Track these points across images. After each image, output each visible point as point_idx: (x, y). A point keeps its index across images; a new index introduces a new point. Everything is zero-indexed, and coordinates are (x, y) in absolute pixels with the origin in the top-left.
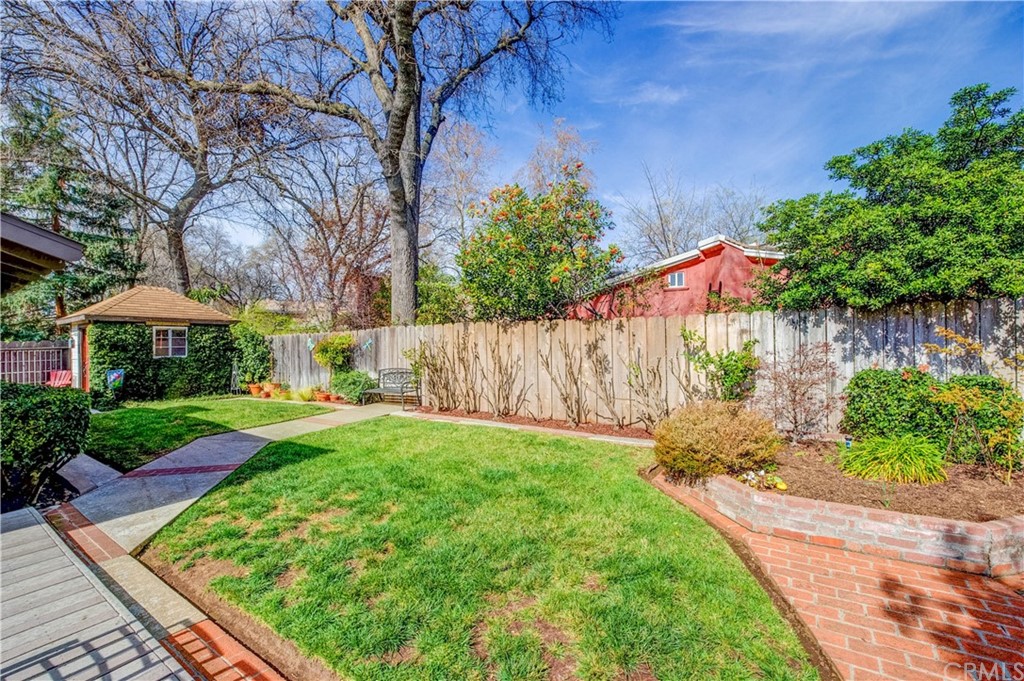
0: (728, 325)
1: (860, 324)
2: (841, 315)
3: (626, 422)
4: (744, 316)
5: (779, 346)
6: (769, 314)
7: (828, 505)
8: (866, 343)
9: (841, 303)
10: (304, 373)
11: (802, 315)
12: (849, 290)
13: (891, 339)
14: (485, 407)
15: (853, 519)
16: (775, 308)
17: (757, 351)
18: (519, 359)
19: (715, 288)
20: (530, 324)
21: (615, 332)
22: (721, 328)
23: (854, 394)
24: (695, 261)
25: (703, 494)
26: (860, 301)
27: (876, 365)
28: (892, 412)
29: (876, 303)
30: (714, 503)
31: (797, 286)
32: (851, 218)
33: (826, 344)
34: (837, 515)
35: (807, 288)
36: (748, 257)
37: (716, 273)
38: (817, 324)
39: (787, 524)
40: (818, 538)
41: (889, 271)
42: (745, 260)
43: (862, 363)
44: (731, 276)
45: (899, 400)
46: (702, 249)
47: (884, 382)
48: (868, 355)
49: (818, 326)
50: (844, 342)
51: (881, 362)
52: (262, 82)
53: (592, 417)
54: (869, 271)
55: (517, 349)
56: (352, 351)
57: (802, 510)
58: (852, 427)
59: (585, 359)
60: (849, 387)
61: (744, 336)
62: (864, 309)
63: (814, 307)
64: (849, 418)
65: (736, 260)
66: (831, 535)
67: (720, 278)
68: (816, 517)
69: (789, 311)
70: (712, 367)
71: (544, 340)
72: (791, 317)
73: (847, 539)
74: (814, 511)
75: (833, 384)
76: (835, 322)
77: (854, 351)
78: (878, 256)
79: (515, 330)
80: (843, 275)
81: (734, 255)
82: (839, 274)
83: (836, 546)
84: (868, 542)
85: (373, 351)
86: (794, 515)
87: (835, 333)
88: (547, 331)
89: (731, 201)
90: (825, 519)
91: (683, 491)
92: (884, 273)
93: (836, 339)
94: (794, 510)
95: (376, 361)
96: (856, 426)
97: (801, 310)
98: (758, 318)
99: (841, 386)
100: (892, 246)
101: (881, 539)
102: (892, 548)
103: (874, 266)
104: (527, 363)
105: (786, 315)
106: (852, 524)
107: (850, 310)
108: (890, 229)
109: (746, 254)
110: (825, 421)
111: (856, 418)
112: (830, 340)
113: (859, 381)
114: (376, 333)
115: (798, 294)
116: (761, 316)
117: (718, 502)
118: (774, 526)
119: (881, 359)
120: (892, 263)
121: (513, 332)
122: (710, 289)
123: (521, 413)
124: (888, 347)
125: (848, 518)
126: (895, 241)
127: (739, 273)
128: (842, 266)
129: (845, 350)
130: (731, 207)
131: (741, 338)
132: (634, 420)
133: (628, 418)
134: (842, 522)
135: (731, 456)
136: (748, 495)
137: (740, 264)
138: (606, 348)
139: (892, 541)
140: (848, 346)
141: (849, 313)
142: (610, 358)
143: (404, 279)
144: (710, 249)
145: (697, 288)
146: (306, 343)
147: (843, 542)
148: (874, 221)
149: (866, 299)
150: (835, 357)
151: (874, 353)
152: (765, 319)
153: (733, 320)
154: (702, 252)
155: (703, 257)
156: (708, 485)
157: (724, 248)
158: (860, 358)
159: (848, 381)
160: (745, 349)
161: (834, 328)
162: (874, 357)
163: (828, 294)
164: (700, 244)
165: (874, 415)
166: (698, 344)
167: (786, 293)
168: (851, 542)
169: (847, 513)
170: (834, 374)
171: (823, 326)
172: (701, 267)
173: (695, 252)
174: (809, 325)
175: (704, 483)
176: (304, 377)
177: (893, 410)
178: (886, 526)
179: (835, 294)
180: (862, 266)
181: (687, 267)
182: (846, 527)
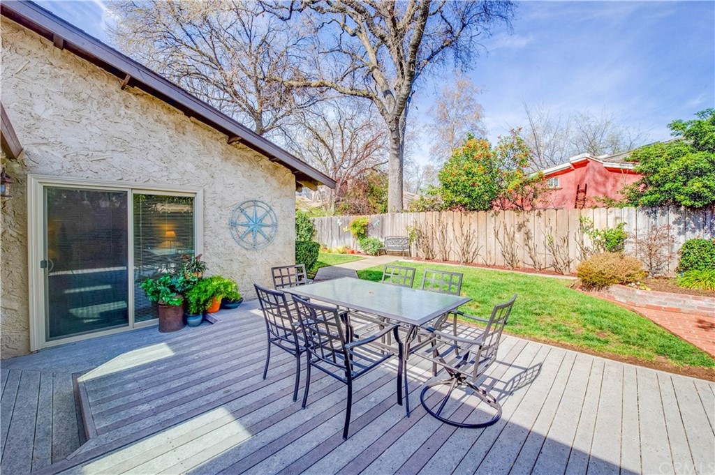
0: (607, 214)
1: (689, 214)
2: (677, 210)
3: (542, 267)
4: (617, 210)
5: (639, 226)
6: (633, 209)
7: (673, 294)
8: (693, 225)
9: (677, 204)
10: (334, 238)
11: (654, 209)
12: (682, 197)
13: (708, 223)
14: (452, 258)
15: (685, 299)
16: (636, 206)
17: (626, 228)
18: (474, 232)
19: (582, 188)
20: (482, 213)
21: (536, 217)
22: (604, 216)
23: (685, 252)
24: (567, 171)
25: (606, 294)
26: (689, 203)
27: (698, 237)
28: (707, 261)
29: (698, 204)
30: (613, 297)
31: (651, 194)
32: (684, 158)
33: (669, 226)
34: (678, 298)
35: (657, 195)
36: (606, 168)
37: (582, 179)
38: (663, 214)
39: (653, 302)
40: (668, 308)
41: (706, 187)
42: (603, 169)
43: (690, 236)
44: (594, 180)
45: (711, 255)
46: (572, 162)
47: (703, 246)
48: (694, 231)
49: (664, 216)
50: (679, 224)
51: (701, 236)
52: (322, 81)
53: (520, 264)
54: (694, 187)
55: (474, 227)
56: (367, 226)
57: (660, 296)
58: (683, 269)
59: (516, 232)
60: (682, 248)
61: (618, 220)
62: (692, 208)
63: (661, 205)
64: (682, 265)
65: (597, 170)
66: (675, 307)
67: (586, 181)
68: (667, 299)
69: (645, 207)
70: (598, 238)
71: (491, 221)
72: (647, 210)
73: (681, 308)
74: (666, 297)
75: (672, 246)
76: (674, 213)
77: (685, 229)
78: (700, 179)
79: (472, 216)
80: (679, 189)
81: (596, 166)
82: (677, 188)
83: (677, 311)
84: (692, 309)
85: (380, 227)
86: (657, 298)
87: (674, 220)
88: (492, 216)
89: (586, 123)
90: (671, 300)
91: (594, 294)
92: (704, 189)
93: (674, 223)
94: (656, 297)
95: (382, 233)
96: (686, 269)
97: (653, 207)
98: (626, 211)
99: (678, 247)
100: (709, 174)
101: (698, 308)
102: (703, 311)
103: (698, 184)
104: (480, 234)
105: (644, 209)
106: (684, 301)
107: (683, 207)
108: (708, 166)
109: (604, 165)
110: (667, 267)
111: (686, 265)
112: (671, 223)
113: (688, 245)
114: (382, 217)
115: (652, 198)
116: (628, 210)
117: (615, 296)
118: (647, 303)
119: (702, 233)
120: (708, 183)
121: (471, 217)
122: (578, 188)
123: (475, 261)
124: (706, 227)
125: (682, 299)
126: (710, 171)
127: (599, 178)
128: (678, 184)
129: (680, 229)
130: (587, 128)
131: (616, 222)
132: (547, 266)
133: (544, 265)
134: (680, 301)
135: (623, 277)
136: (633, 291)
137: (600, 173)
138: (530, 226)
139: (704, 308)
140: (682, 226)
141: (682, 209)
142: (532, 231)
143: (397, 186)
144: (578, 162)
145: (568, 188)
146: (336, 222)
147: (680, 309)
148: (698, 160)
149: (693, 202)
150: (674, 232)
151: (697, 230)
152: (631, 211)
153: (611, 212)
154: (573, 164)
155: (573, 168)
156: (610, 289)
157: (589, 162)
158: (689, 233)
159: (681, 245)
160: (618, 227)
161: (672, 216)
162: (697, 232)
163: (670, 198)
164: (571, 159)
165: (697, 263)
166: (589, 224)
167: (644, 198)
168: (684, 309)
169: (682, 297)
170: (673, 241)
171: (666, 216)
172: (572, 174)
173: (567, 165)
174: (658, 215)
175: (607, 289)
176: (335, 241)
177: (708, 260)
178: (701, 302)
179: (674, 199)
180: (691, 184)
181: (561, 174)
182: (681, 303)
